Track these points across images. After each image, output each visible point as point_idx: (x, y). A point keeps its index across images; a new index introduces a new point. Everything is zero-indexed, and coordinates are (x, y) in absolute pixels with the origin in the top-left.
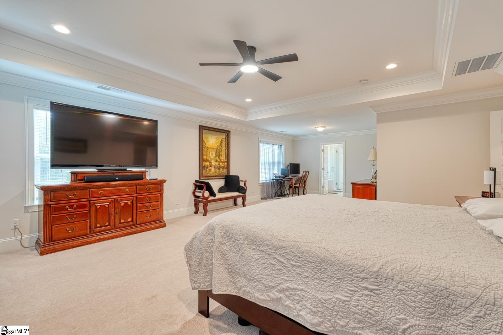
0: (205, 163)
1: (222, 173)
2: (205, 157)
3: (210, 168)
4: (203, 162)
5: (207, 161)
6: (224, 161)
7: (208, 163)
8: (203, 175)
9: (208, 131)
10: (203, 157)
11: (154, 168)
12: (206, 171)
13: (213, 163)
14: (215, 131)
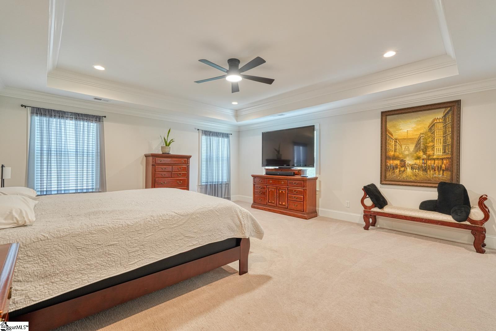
0: (391, 162)
1: (435, 177)
2: (391, 153)
3: (402, 169)
4: (387, 161)
5: (395, 158)
6: (442, 157)
7: (397, 162)
8: (388, 177)
9: (397, 115)
10: (387, 154)
11: (311, 167)
12: (394, 172)
13: (409, 161)
14: (413, 112)
